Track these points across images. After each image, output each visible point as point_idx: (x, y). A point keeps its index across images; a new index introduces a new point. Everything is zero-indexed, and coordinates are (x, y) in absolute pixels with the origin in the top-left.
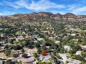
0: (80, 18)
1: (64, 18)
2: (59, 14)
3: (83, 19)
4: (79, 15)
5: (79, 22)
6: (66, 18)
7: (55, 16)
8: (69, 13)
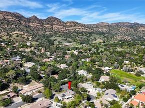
0: (71, 26)
1: (46, 26)
2: (36, 17)
3: (75, 28)
4: (68, 22)
5: (71, 33)
6: (50, 24)
7: (29, 20)
8: (52, 18)
